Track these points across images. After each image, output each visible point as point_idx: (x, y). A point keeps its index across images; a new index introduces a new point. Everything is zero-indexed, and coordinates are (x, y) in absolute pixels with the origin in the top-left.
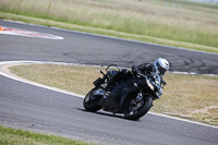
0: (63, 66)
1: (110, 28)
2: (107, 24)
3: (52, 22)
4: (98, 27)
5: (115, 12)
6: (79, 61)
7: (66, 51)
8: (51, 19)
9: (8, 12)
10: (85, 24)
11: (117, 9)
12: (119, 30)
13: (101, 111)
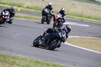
6: (96, 36)
8: (83, 17)
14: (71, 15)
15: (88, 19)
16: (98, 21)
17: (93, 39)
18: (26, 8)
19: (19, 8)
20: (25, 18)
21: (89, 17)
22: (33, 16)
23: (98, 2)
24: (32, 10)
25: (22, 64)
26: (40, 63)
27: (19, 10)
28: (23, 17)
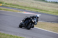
0: (41, 22)
1: (53, 12)
2: (53, 11)
3: (38, 11)
4: (50, 12)
5: (55, 8)
6: (45, 21)
7: (42, 18)
8: (38, 10)
9: (26, 8)
10: (47, 11)
11: (56, 7)
12: (56, 13)
13: (23, 27)
14: (31, 8)
15: (41, 11)
16: (46, 12)
17: (43, 23)
18: (5, 4)
19: (1, 4)
20: (4, 10)
21: (41, 10)
22: (9, 9)
23: (46, 1)
24: (9, 6)
25: (3, 37)
26: (13, 36)
27: (1, 5)
28: (3, 10)
